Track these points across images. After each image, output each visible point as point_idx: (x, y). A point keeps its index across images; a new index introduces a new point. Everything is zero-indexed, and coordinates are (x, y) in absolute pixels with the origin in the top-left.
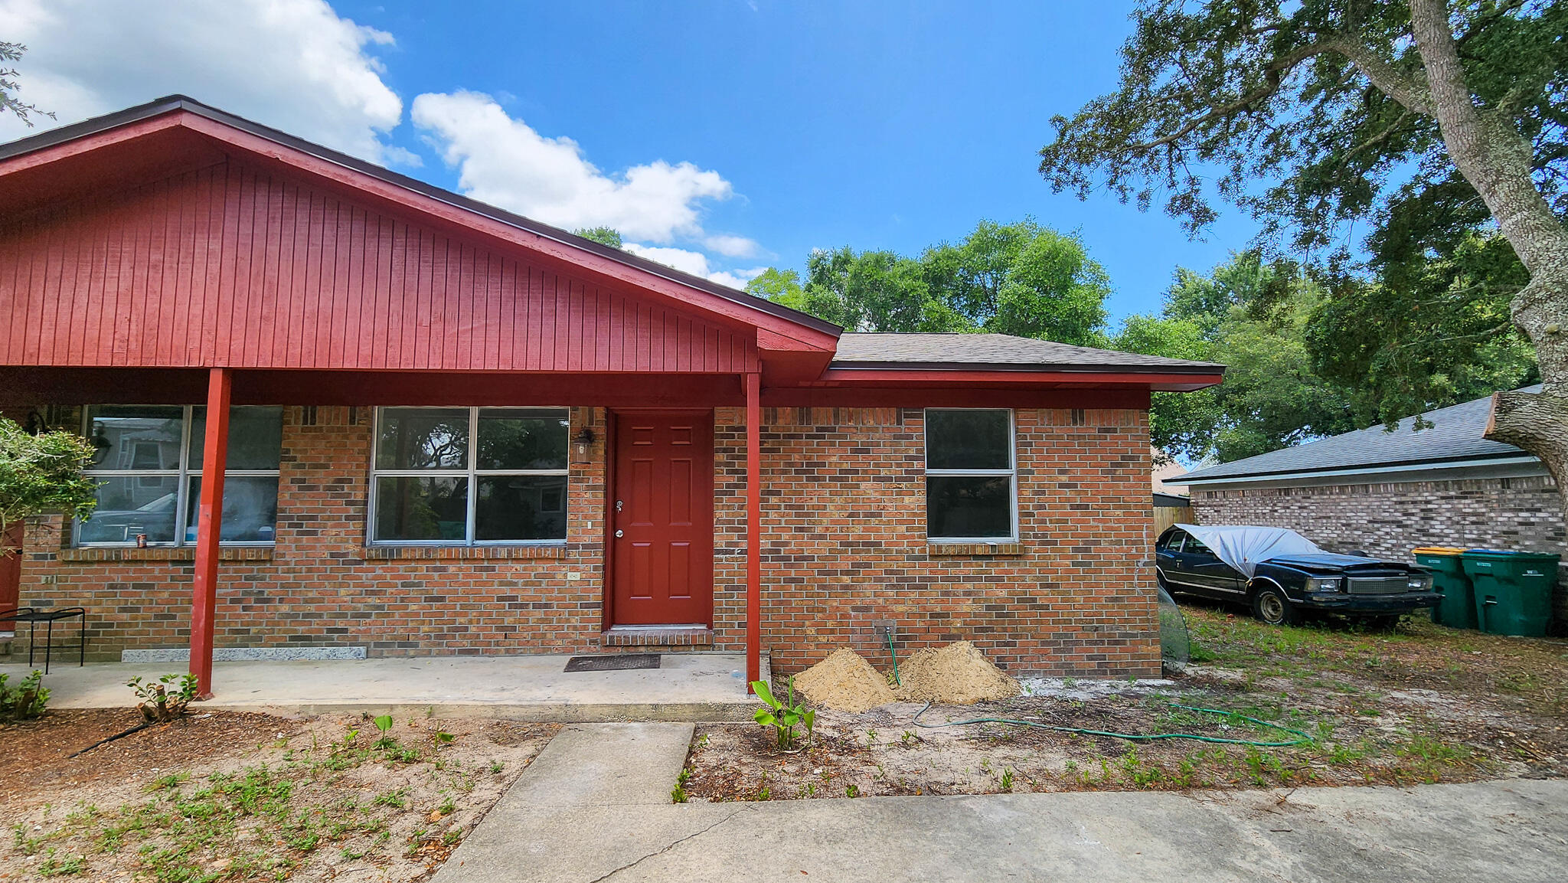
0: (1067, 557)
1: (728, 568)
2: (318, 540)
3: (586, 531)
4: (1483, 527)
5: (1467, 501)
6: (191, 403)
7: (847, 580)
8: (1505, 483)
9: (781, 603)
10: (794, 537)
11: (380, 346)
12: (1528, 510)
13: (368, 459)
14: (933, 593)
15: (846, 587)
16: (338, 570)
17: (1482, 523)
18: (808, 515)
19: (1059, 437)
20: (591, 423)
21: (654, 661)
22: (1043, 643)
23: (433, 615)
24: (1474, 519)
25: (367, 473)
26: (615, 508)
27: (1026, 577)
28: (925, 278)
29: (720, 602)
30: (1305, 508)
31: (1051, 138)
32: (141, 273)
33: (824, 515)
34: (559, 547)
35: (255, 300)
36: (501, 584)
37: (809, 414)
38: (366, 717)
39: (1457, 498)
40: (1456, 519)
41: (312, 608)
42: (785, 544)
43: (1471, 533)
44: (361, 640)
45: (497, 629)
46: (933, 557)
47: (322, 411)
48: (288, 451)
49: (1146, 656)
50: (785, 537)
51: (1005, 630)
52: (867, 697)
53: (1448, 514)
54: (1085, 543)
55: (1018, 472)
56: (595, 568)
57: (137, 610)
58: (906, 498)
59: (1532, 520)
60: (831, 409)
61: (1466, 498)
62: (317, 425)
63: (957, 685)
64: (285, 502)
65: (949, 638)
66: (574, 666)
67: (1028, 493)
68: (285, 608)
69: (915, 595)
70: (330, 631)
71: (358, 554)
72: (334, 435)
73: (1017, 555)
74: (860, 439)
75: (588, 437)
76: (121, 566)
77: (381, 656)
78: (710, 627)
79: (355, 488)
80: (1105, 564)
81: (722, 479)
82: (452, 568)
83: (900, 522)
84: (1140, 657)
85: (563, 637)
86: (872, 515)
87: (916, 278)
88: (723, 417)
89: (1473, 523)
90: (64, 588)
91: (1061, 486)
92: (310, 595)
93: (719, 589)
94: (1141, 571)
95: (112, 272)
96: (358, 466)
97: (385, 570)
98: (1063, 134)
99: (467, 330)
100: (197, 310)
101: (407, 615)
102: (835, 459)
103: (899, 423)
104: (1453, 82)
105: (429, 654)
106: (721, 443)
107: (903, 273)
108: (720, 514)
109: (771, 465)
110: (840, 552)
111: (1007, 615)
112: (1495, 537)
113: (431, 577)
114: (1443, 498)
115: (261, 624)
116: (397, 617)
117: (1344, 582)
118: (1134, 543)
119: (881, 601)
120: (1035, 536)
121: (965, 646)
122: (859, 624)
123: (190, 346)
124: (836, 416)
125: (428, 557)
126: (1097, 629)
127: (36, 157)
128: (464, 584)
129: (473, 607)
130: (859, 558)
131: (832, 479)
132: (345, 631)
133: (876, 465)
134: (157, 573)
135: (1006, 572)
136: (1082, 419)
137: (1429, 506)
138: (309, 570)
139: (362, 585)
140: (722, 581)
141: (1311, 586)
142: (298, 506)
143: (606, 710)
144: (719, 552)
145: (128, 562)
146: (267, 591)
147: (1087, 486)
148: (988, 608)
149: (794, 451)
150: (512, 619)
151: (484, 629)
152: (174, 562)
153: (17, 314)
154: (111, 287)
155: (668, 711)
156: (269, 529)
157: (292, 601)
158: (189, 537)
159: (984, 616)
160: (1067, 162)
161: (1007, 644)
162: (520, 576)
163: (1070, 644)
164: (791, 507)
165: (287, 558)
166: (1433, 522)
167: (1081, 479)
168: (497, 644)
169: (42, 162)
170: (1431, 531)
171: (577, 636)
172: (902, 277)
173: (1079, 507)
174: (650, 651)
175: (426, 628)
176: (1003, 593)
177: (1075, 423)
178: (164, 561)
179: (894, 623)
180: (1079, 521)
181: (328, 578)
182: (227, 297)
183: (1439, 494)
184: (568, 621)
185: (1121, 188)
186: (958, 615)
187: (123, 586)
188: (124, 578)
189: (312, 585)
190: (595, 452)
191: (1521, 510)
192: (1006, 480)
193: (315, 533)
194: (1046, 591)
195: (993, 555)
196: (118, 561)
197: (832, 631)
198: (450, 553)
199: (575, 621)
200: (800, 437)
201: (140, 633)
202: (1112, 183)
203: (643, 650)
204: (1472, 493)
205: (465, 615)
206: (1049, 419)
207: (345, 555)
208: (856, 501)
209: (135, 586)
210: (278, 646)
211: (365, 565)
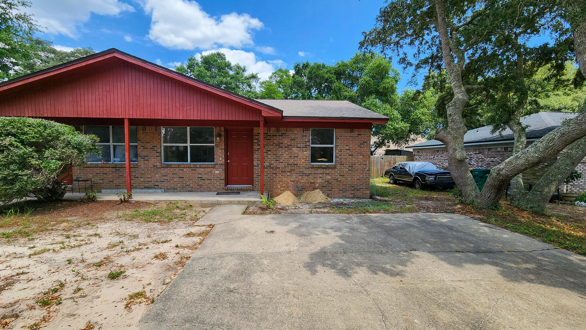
0: (347, 168)
1: (257, 170)
2: (149, 162)
3: (220, 160)
4: (483, 162)
5: (481, 155)
6: (111, 125)
7: (289, 174)
8: (489, 149)
9: (271, 179)
10: (275, 162)
11: (167, 113)
12: (493, 157)
13: (161, 141)
14: (311, 177)
15: (288, 175)
16: (155, 170)
17: (483, 161)
18: (278, 157)
19: (347, 136)
20: (220, 131)
21: (238, 193)
22: (339, 190)
23: (181, 182)
24: (481, 160)
25: (161, 144)
26: (227, 155)
27: (336, 173)
28: (335, 73)
29: (255, 179)
30: (442, 156)
31: (362, 39)
32: (105, 93)
33: (283, 157)
34: (213, 164)
35: (134, 101)
36: (198, 174)
37: (279, 129)
38: (170, 203)
39: (478, 154)
40: (477, 160)
41: (149, 180)
42: (273, 164)
43: (480, 164)
44: (163, 188)
45: (198, 185)
46: (311, 168)
47: (147, 127)
48: (139, 138)
49: (366, 194)
50: (272, 162)
51: (330, 187)
52: (292, 202)
53: (476, 159)
54: (352, 165)
55: (335, 146)
56: (223, 170)
57: (104, 180)
58: (305, 152)
59: (494, 160)
60: (285, 128)
61: (480, 154)
62: (147, 131)
63: (314, 199)
64: (140, 152)
65: (315, 189)
66: (218, 194)
67: (337, 151)
68: (142, 180)
69: (306, 178)
70: (154, 185)
71: (160, 166)
72: (151, 134)
73: (334, 167)
74: (293, 136)
75: (220, 135)
76: (98, 168)
77: (168, 192)
78: (253, 185)
79: (158, 148)
80: (356, 170)
81: (256, 147)
82: (185, 170)
83: (303, 159)
84: (364, 194)
85: (215, 187)
86: (296, 157)
87: (332, 74)
88: (256, 130)
89: (481, 161)
90: (84, 174)
91: (346, 149)
92: (148, 176)
93: (255, 176)
94: (366, 172)
95: (97, 93)
96: (158, 143)
97: (168, 170)
98: (366, 38)
99: (188, 109)
100: (120, 103)
101: (174, 182)
102: (286, 142)
103: (304, 132)
104: (446, 44)
105: (180, 192)
106: (255, 137)
107: (327, 71)
108: (255, 156)
109: (269, 143)
110: (287, 166)
111: (330, 183)
112: (485, 165)
113: (180, 172)
114: (475, 154)
115: (136, 183)
116: (171, 182)
117: (436, 177)
118: (365, 165)
119: (297, 179)
120: (339, 163)
121: (318, 190)
122: (291, 185)
123: (119, 112)
124: (286, 130)
125: (179, 166)
126: (353, 187)
127: (79, 64)
128: (189, 174)
129: (191, 180)
130: (292, 168)
131: (285, 147)
132: (158, 185)
133: (297, 143)
134: (108, 170)
135: (331, 172)
136: (353, 131)
137: (472, 156)
138: (148, 170)
139: (162, 174)
140: (256, 174)
141: (427, 178)
142: (143, 153)
143: (227, 202)
144: (255, 166)
145: (100, 167)
146: (137, 175)
147: (353, 150)
148: (325, 181)
149: (275, 139)
150: (201, 183)
151: (194, 185)
152: (112, 167)
153: (74, 104)
154: (97, 97)
155: (242, 202)
156: (135, 159)
157: (144, 178)
158: (115, 161)
159: (324, 183)
160: (367, 46)
161: (330, 190)
162: (203, 172)
163: (347, 191)
164: (274, 155)
165: (142, 167)
166: (472, 161)
167: (352, 148)
168: (198, 189)
169: (80, 66)
170: (471, 163)
171: (218, 187)
172: (327, 73)
173: (351, 155)
174: (238, 191)
175: (179, 185)
176: (330, 177)
177: (351, 132)
178: (109, 167)
179: (301, 185)
180: (350, 159)
181: (153, 172)
182: (127, 100)
183: (474, 152)
184: (216, 183)
185: (385, 54)
186: (317, 183)
187: (99, 174)
188: (99, 172)
189: (149, 174)
190: (222, 139)
191: (492, 157)
192: (333, 148)
193: (148, 160)
194: (341, 177)
195: (327, 168)
196: (97, 167)
197: (285, 187)
198: (184, 166)
199: (218, 183)
200: (277, 136)
201: (105, 186)
202: (382, 52)
203: (235, 191)
204: (481, 152)
205: (189, 182)
206: (344, 132)
207: (157, 166)
208: (292, 153)
209: (103, 174)
210: (141, 189)
211: (162, 169)
